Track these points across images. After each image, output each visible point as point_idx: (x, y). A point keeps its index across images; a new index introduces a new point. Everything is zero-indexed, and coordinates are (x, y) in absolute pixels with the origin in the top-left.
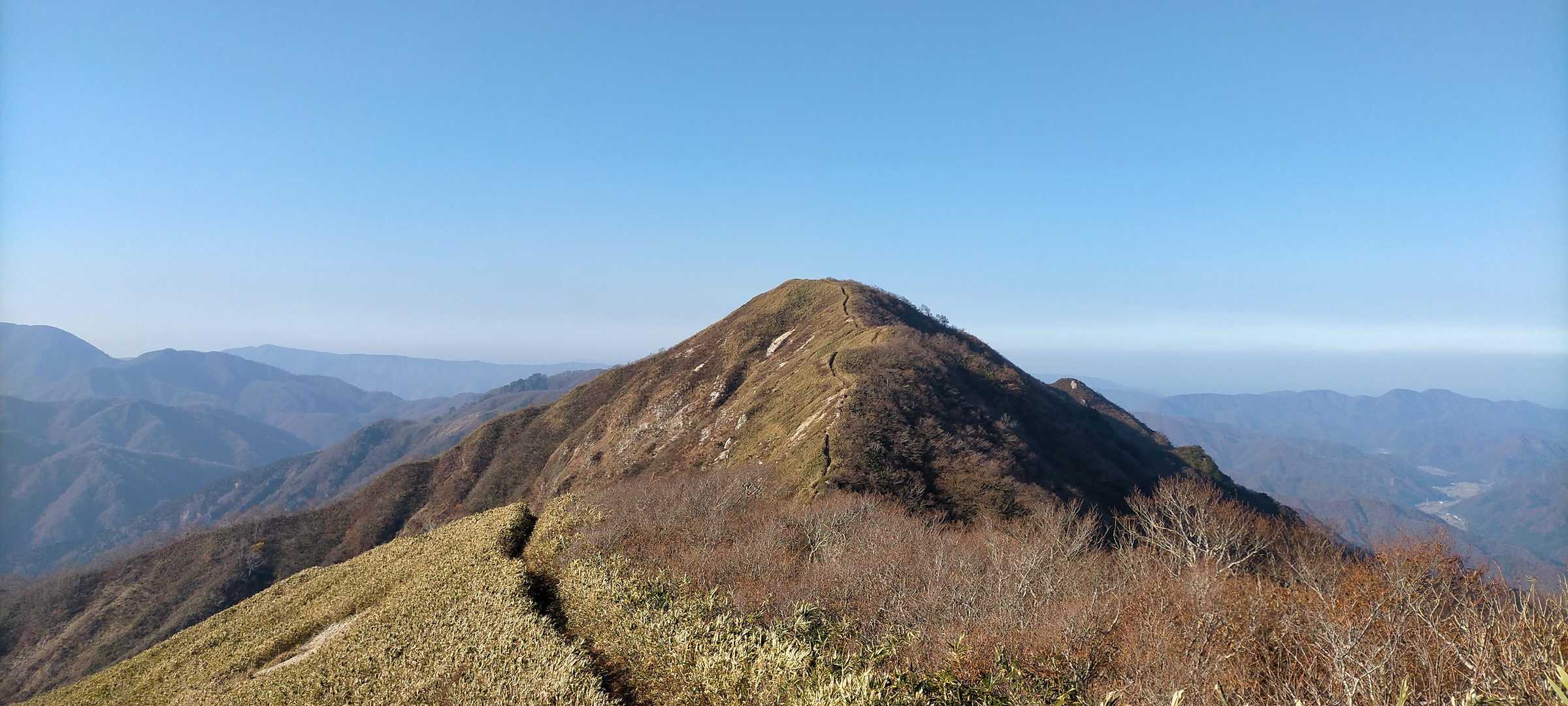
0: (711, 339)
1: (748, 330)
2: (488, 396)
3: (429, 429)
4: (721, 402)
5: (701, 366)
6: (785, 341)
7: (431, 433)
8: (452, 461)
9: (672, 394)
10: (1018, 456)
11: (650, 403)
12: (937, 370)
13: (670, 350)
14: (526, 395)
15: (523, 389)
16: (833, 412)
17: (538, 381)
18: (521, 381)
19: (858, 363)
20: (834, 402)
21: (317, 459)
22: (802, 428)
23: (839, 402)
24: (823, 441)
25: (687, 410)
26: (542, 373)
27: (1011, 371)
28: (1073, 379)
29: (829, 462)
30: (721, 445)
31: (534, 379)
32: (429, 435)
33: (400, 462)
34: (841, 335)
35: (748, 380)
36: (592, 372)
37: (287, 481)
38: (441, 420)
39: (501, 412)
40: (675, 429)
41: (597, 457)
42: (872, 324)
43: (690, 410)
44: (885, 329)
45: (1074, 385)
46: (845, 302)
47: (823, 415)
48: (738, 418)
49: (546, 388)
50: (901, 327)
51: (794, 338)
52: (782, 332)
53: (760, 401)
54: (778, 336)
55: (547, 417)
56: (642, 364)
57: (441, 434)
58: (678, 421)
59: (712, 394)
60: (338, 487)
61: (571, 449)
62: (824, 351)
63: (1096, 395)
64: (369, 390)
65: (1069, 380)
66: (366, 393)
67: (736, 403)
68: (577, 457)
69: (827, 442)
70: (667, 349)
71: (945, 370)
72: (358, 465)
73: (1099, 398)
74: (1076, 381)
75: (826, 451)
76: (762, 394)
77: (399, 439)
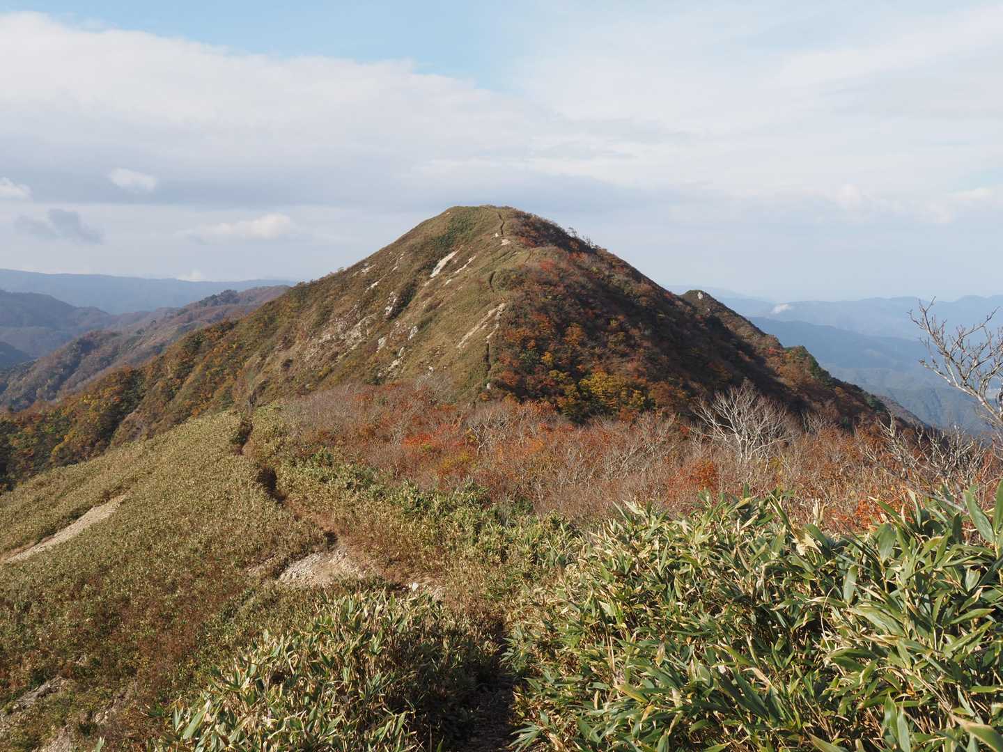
0: (382, 259)
1: (415, 251)
2: (184, 311)
3: (134, 340)
4: (394, 315)
5: (376, 284)
6: (449, 262)
7: (136, 344)
8: (158, 368)
9: (351, 308)
10: (651, 359)
11: (332, 316)
12: (583, 287)
13: (348, 270)
14: (220, 309)
15: (216, 303)
16: (493, 323)
17: (229, 297)
18: (214, 297)
19: (515, 281)
20: (494, 315)
21: (35, 368)
22: (466, 337)
23: (498, 314)
24: (485, 348)
25: (365, 322)
26: (232, 289)
27: (646, 286)
28: (699, 291)
29: (489, 367)
30: (395, 353)
31: (227, 294)
32: (134, 345)
33: (110, 369)
34: (499, 255)
35: (419, 295)
36: (278, 289)
37: (9, 388)
38: (143, 331)
39: (201, 325)
40: (355, 339)
41: (287, 364)
42: (526, 246)
43: (368, 322)
44: (537, 250)
45: (700, 296)
46: (501, 227)
47: (484, 326)
48: (410, 330)
49: (236, 302)
50: (551, 248)
51: (458, 258)
52: (447, 253)
53: (429, 315)
54: (442, 257)
55: (240, 330)
56: (322, 281)
57: (144, 346)
58: (356, 333)
59: (386, 308)
60: (55, 392)
61: (264, 357)
62: (484, 270)
63: (719, 304)
64: (77, 305)
65: (696, 292)
66: (76, 308)
67: (408, 316)
68: (269, 364)
69: (488, 350)
70: (345, 269)
71: (590, 286)
72: (72, 372)
73: (721, 307)
74: (702, 292)
75: (487, 358)
76: (431, 307)
77: (107, 348)
